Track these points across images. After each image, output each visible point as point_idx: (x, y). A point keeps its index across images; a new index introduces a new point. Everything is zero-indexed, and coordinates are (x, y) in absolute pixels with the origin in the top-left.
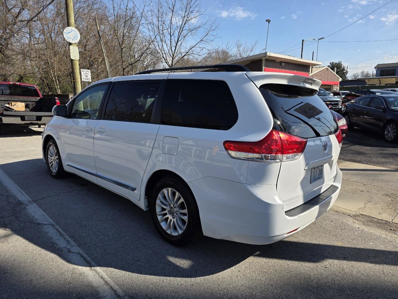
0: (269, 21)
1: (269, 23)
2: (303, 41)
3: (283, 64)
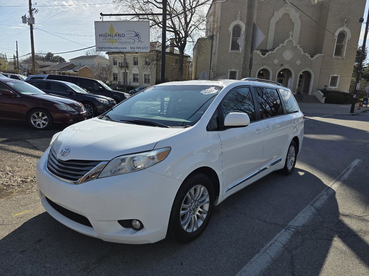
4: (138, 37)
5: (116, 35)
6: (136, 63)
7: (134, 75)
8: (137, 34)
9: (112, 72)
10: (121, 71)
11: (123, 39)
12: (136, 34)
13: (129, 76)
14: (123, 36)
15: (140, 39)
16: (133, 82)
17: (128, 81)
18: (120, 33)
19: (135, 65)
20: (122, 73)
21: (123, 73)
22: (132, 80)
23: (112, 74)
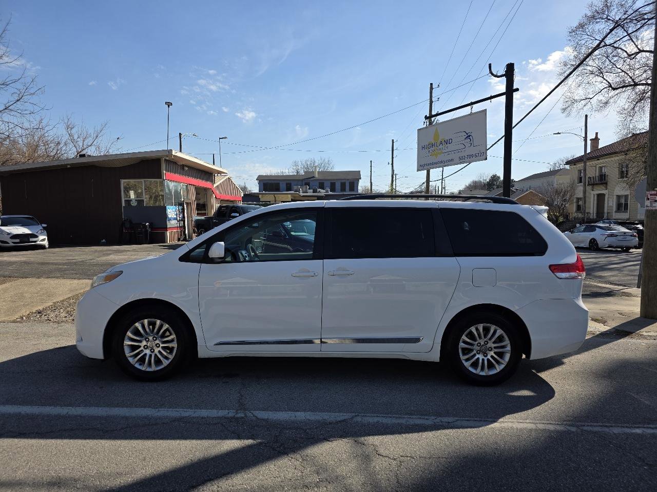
0: (169, 104)
1: (169, 107)
2: (180, 134)
3: (187, 169)
4: (470, 139)
5: (441, 143)
6: (623, 174)
7: (619, 197)
8: (469, 134)
9: (575, 196)
10: (593, 193)
11: (451, 147)
12: (467, 134)
13: (608, 201)
14: (450, 142)
15: (472, 142)
16: (616, 212)
17: (606, 211)
18: (447, 138)
19: (622, 177)
20: (594, 195)
21: (596, 197)
22: (614, 208)
23: (575, 200)
